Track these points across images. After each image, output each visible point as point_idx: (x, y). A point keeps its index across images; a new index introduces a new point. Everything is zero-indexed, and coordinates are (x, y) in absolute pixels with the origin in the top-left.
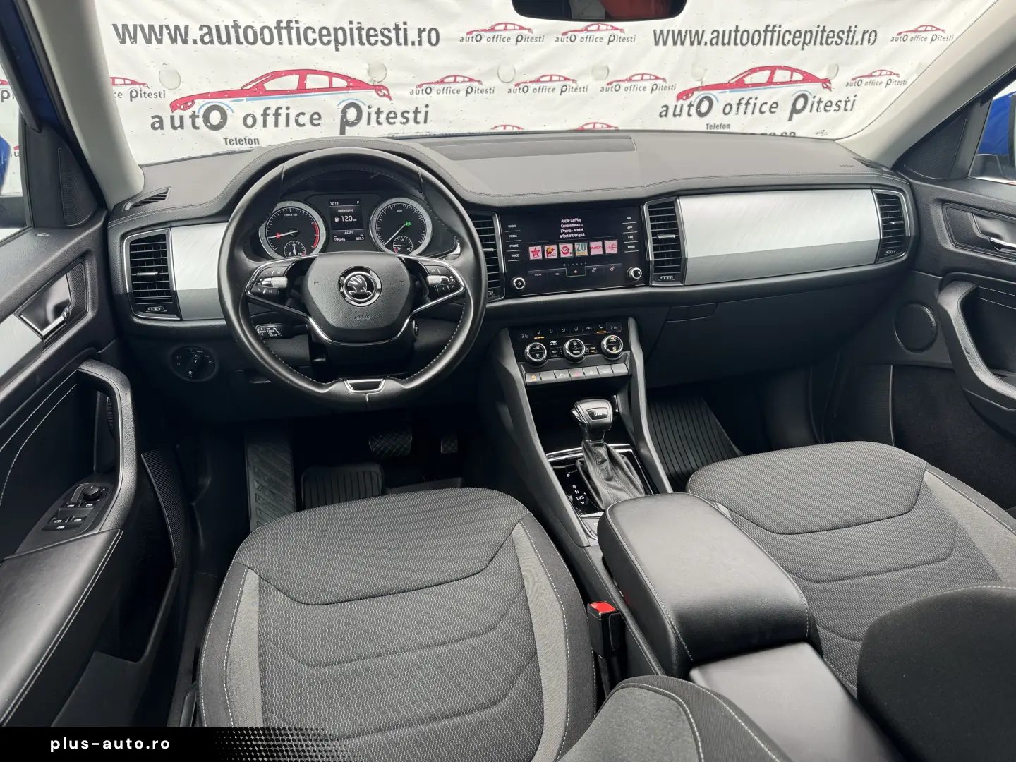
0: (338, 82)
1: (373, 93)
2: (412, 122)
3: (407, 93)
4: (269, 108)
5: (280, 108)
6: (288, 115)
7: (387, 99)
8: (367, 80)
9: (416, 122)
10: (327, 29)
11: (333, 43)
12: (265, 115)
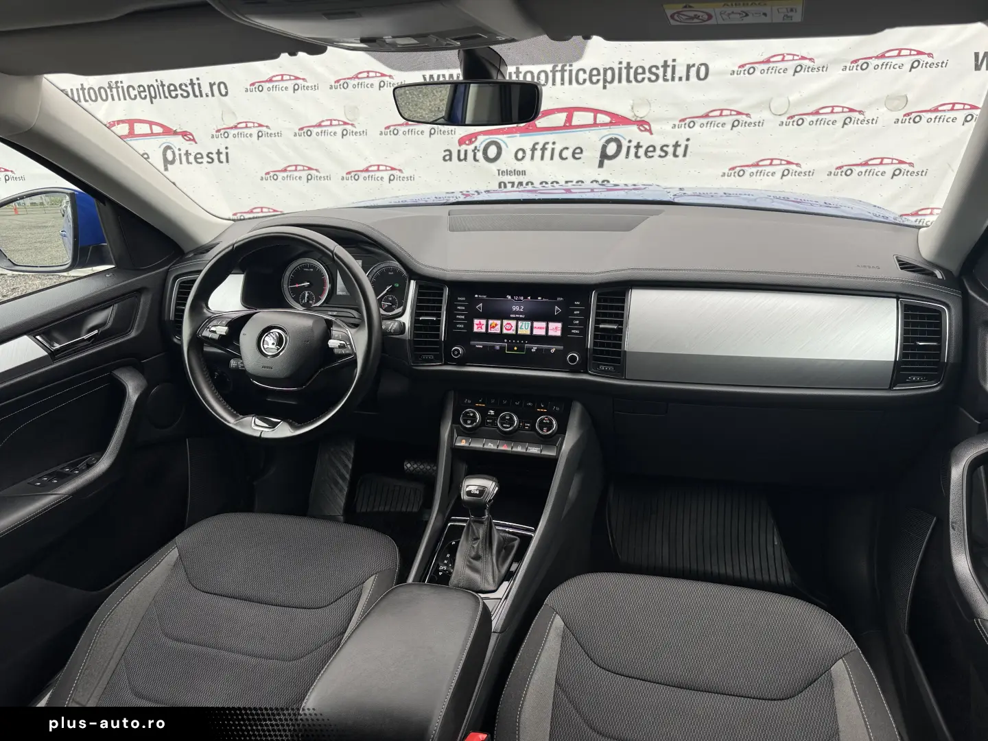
0: (602, 118)
1: (635, 128)
2: (670, 156)
3: (668, 127)
4: (537, 143)
5: (548, 143)
6: (553, 149)
7: (648, 133)
8: (629, 115)
9: (675, 155)
10: (597, 69)
11: (601, 83)
12: (534, 149)
